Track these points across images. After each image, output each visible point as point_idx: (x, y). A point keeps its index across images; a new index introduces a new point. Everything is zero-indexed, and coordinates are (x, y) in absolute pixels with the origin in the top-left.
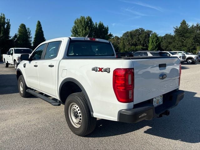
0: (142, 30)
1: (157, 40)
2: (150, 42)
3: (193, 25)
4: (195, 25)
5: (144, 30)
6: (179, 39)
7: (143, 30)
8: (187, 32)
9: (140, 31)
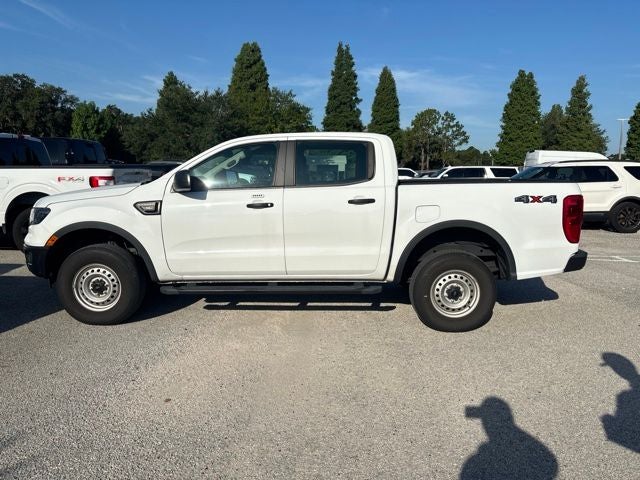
0: (23, 82)
1: (99, 124)
2: (74, 126)
3: (206, 93)
4: (212, 92)
5: (33, 81)
6: (176, 126)
7: (27, 83)
8: (196, 110)
9: (16, 82)
